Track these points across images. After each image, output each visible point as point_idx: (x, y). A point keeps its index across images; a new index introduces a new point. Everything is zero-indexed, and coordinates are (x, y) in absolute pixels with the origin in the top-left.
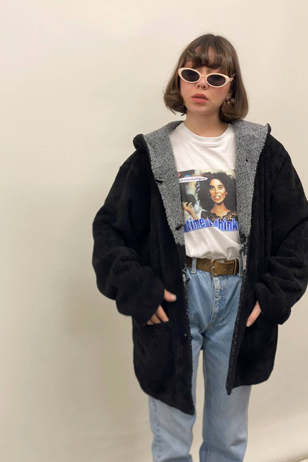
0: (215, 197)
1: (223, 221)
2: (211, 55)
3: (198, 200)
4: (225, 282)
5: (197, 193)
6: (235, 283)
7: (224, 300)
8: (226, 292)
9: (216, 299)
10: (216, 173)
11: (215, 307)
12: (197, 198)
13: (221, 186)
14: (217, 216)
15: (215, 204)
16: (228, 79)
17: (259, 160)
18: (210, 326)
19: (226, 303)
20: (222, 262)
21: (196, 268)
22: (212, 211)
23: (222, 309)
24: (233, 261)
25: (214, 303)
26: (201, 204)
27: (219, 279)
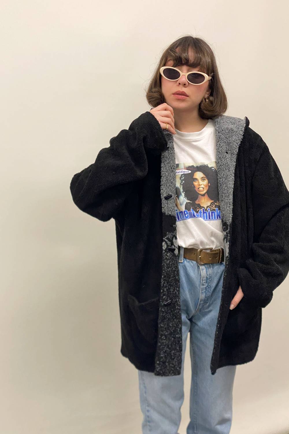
0: (199, 188)
1: (207, 211)
2: (191, 55)
3: (183, 192)
4: (210, 271)
5: (182, 185)
6: (220, 271)
7: (211, 286)
8: (211, 279)
9: (203, 287)
10: (199, 166)
11: (201, 294)
12: (182, 190)
13: (203, 178)
14: (201, 207)
15: (199, 195)
16: (207, 77)
17: (238, 152)
18: (197, 311)
19: (212, 290)
20: (208, 251)
21: (184, 258)
22: (197, 202)
23: (208, 295)
24: (218, 250)
25: (201, 291)
26: (186, 196)
27: (206, 268)
